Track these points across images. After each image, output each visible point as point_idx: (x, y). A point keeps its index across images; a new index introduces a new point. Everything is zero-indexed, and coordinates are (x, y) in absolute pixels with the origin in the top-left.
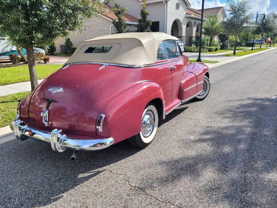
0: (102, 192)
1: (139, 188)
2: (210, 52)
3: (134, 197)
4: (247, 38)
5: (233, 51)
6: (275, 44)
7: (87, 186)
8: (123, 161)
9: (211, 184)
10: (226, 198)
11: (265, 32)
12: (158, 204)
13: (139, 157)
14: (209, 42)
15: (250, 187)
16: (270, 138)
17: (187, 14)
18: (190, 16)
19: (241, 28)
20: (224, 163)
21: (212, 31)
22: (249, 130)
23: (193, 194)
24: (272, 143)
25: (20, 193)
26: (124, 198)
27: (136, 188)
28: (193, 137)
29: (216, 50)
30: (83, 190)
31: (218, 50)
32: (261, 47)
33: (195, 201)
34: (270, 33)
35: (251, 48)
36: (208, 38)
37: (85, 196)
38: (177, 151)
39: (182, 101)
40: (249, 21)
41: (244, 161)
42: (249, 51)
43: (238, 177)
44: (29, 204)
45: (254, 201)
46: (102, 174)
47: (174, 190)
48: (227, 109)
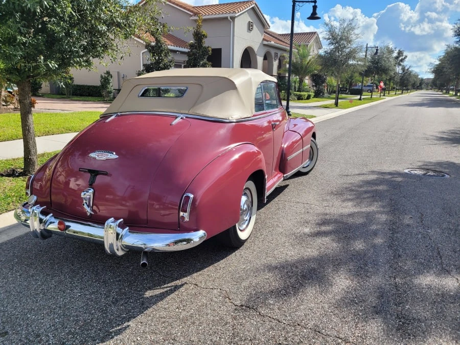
0: (191, 316)
1: (248, 307)
2: (300, 101)
3: (244, 321)
4: (351, 82)
5: (334, 101)
6: (390, 92)
7: (165, 309)
8: (211, 268)
9: (351, 296)
10: (377, 314)
11: (378, 74)
12: (284, 328)
13: (233, 261)
14: (297, 85)
15: (405, 297)
16: (415, 229)
17: (264, 40)
18: (269, 43)
19: (346, 66)
20: (362, 266)
21: (302, 68)
22: (383, 218)
23: (330, 311)
24: (420, 236)
25: (53, 326)
26: (229, 323)
27: (244, 307)
28: (308, 229)
29: (309, 98)
30: (160, 315)
31: (311, 98)
32: (372, 95)
33: (335, 320)
34: (384, 76)
35: (358, 97)
36: (297, 78)
37: (167, 324)
38: (290, 250)
39: (285, 175)
40: (357, 56)
41: (388, 262)
42: (355, 101)
43: (386, 285)
44: (74, 342)
45: (415, 316)
46: (182, 289)
47: (302, 307)
48: (346, 188)
